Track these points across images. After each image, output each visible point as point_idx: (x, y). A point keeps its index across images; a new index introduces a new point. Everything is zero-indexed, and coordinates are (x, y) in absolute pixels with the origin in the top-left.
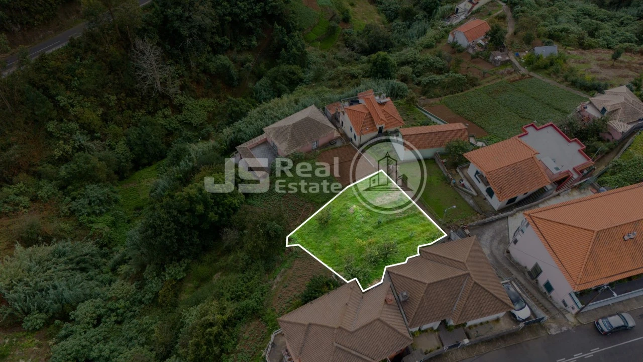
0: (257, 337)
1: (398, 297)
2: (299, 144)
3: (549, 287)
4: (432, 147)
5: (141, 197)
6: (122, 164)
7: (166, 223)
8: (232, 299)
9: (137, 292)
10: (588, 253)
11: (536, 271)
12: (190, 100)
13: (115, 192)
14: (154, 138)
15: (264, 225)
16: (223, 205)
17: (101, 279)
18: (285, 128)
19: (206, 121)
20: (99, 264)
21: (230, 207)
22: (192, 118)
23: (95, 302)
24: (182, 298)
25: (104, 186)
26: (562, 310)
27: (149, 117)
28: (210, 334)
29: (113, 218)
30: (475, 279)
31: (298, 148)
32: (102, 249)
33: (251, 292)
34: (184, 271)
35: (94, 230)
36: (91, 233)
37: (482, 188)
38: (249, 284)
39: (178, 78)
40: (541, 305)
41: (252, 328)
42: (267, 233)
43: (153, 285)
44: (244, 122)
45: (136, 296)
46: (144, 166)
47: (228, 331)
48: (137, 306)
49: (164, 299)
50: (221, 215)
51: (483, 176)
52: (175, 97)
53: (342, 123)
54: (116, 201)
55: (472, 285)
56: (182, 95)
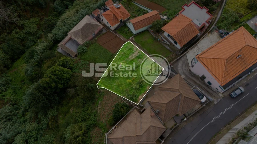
0: (99, 135)
1: (155, 111)
2: (87, 37)
3: (209, 83)
4: (146, 26)
5: (22, 75)
6: (6, 63)
7: (41, 97)
8: (82, 121)
9: (39, 125)
10: (224, 69)
11: (203, 78)
12: (25, 21)
13: (8, 77)
14: (16, 46)
15: (85, 86)
16: (63, 79)
17: (19, 122)
18: (78, 31)
19: (37, 29)
20: (15, 114)
21: (66, 79)
22: (30, 30)
23: (22, 135)
24: (60, 122)
25: (2, 77)
26: (217, 92)
27: (9, 36)
28: (79, 141)
29: (13, 90)
30: (184, 95)
31: (87, 39)
32: (14, 106)
33: (90, 116)
34: (56, 111)
35: (6, 99)
36: (6, 101)
37: (172, 41)
38: (88, 112)
39: (16, 12)
40: (208, 92)
41: (95, 131)
42: (88, 89)
43: (45, 121)
44: (56, 29)
45: (39, 127)
46: (17, 59)
47: (86, 136)
48: (41, 131)
49: (52, 126)
50: (64, 84)
51: (171, 36)
52: (18, 22)
53: (103, 20)
54: (11, 81)
55: (183, 98)
56: (21, 20)
